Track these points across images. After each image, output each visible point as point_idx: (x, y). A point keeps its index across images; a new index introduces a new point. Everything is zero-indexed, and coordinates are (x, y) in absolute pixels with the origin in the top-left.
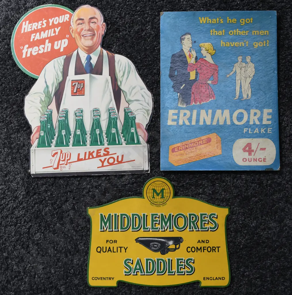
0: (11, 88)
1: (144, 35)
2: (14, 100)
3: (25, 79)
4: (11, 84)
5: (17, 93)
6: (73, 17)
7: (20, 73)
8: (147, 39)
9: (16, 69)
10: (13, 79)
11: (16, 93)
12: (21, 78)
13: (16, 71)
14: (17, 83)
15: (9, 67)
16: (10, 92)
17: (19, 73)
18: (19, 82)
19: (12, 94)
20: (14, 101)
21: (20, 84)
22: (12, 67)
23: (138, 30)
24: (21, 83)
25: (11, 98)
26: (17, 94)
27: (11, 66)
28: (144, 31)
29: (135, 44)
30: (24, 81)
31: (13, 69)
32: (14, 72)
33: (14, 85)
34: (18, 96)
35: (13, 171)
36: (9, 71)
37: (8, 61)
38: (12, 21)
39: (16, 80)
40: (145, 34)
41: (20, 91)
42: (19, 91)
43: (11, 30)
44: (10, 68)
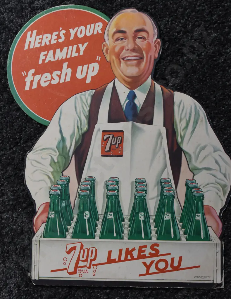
0: (5, 138)
1: (223, 62)
2: (9, 157)
3: (28, 124)
4: (5, 133)
5: (14, 147)
6: (109, 27)
7: (20, 114)
8: (227, 68)
9: (13, 109)
10: (8, 124)
11: (12, 146)
12: (21, 123)
13: (13, 110)
14: (15, 130)
15: (3, 104)
16: (3, 145)
17: (18, 114)
18: (18, 129)
19: (5, 148)
20: (9, 159)
21: (19, 133)
22: (7, 104)
23: (213, 53)
24: (21, 131)
25: (5, 154)
26: (14, 149)
27: (7, 102)
28: (222, 55)
29: (207, 76)
30: (25, 128)
31: (9, 107)
32: (11, 113)
33: (9, 133)
34: (16, 151)
35: (4, 273)
36: (3, 111)
37: (2, 95)
38: (10, 30)
39: (13, 126)
40: (225, 60)
41: (19, 144)
42: (16, 144)
43: (8, 43)
44: (4, 106)
